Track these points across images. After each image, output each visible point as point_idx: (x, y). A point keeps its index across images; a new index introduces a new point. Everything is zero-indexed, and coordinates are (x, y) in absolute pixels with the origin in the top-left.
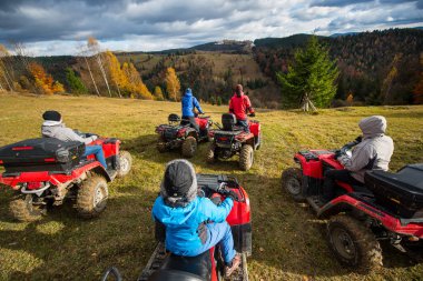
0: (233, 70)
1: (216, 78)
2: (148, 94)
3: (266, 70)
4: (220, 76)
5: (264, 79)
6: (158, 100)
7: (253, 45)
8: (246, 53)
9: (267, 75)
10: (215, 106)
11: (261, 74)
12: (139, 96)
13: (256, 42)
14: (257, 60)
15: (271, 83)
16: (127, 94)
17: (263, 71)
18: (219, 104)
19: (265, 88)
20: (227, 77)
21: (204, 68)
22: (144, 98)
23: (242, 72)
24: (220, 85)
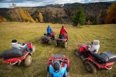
0: (58, 13)
1: (53, 16)
2: (34, 21)
3: (67, 13)
4: (54, 15)
5: (67, 16)
6: (37, 22)
7: (63, 5)
8: (61, 8)
9: (68, 15)
10: (54, 24)
11: (66, 14)
12: (31, 22)
13: (64, 4)
14: (65, 10)
15: (69, 17)
16: (27, 21)
17: (66, 13)
18: (55, 24)
19: (67, 18)
20: (56, 15)
21: (49, 12)
22: (32, 22)
23: (61, 13)
24: (55, 18)
